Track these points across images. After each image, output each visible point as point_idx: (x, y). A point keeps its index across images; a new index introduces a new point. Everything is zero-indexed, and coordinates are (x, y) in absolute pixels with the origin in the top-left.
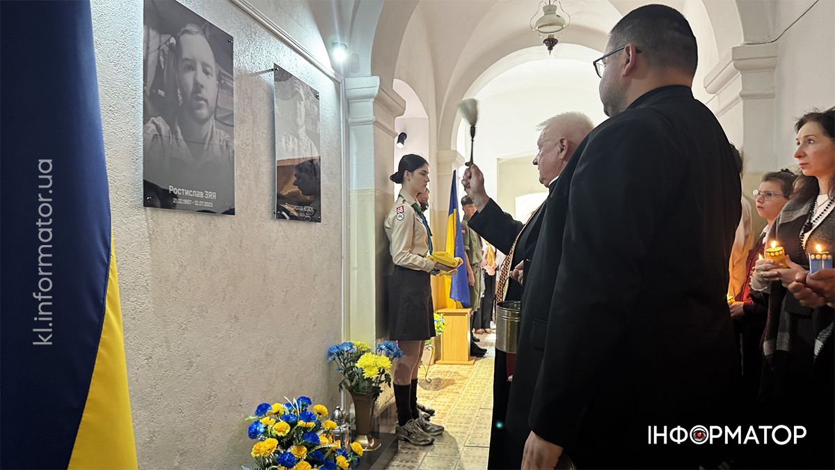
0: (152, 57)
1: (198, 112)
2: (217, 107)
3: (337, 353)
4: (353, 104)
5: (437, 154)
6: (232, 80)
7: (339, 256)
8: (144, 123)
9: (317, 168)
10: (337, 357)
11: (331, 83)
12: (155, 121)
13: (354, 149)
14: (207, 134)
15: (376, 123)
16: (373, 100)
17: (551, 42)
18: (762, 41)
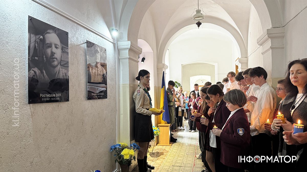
0: (32, 45)
1: (53, 63)
2: (61, 60)
3: (114, 149)
4: (121, 51)
5: (157, 65)
6: (68, 49)
7: (115, 110)
8: (29, 71)
9: (105, 77)
10: (114, 150)
11: (112, 44)
12: (34, 69)
13: (121, 68)
14: (57, 72)
15: (130, 59)
16: (128, 50)
17: (199, 24)
18: (278, 26)
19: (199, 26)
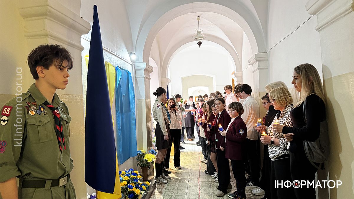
4: (137, 71)
5: (161, 79)
15: (145, 77)
16: (144, 70)
17: (200, 44)
18: (264, 52)
19: (200, 46)
